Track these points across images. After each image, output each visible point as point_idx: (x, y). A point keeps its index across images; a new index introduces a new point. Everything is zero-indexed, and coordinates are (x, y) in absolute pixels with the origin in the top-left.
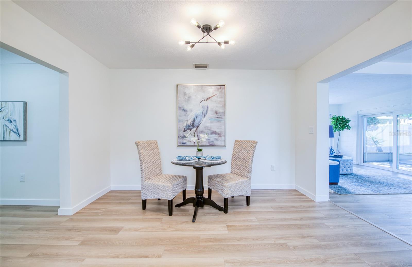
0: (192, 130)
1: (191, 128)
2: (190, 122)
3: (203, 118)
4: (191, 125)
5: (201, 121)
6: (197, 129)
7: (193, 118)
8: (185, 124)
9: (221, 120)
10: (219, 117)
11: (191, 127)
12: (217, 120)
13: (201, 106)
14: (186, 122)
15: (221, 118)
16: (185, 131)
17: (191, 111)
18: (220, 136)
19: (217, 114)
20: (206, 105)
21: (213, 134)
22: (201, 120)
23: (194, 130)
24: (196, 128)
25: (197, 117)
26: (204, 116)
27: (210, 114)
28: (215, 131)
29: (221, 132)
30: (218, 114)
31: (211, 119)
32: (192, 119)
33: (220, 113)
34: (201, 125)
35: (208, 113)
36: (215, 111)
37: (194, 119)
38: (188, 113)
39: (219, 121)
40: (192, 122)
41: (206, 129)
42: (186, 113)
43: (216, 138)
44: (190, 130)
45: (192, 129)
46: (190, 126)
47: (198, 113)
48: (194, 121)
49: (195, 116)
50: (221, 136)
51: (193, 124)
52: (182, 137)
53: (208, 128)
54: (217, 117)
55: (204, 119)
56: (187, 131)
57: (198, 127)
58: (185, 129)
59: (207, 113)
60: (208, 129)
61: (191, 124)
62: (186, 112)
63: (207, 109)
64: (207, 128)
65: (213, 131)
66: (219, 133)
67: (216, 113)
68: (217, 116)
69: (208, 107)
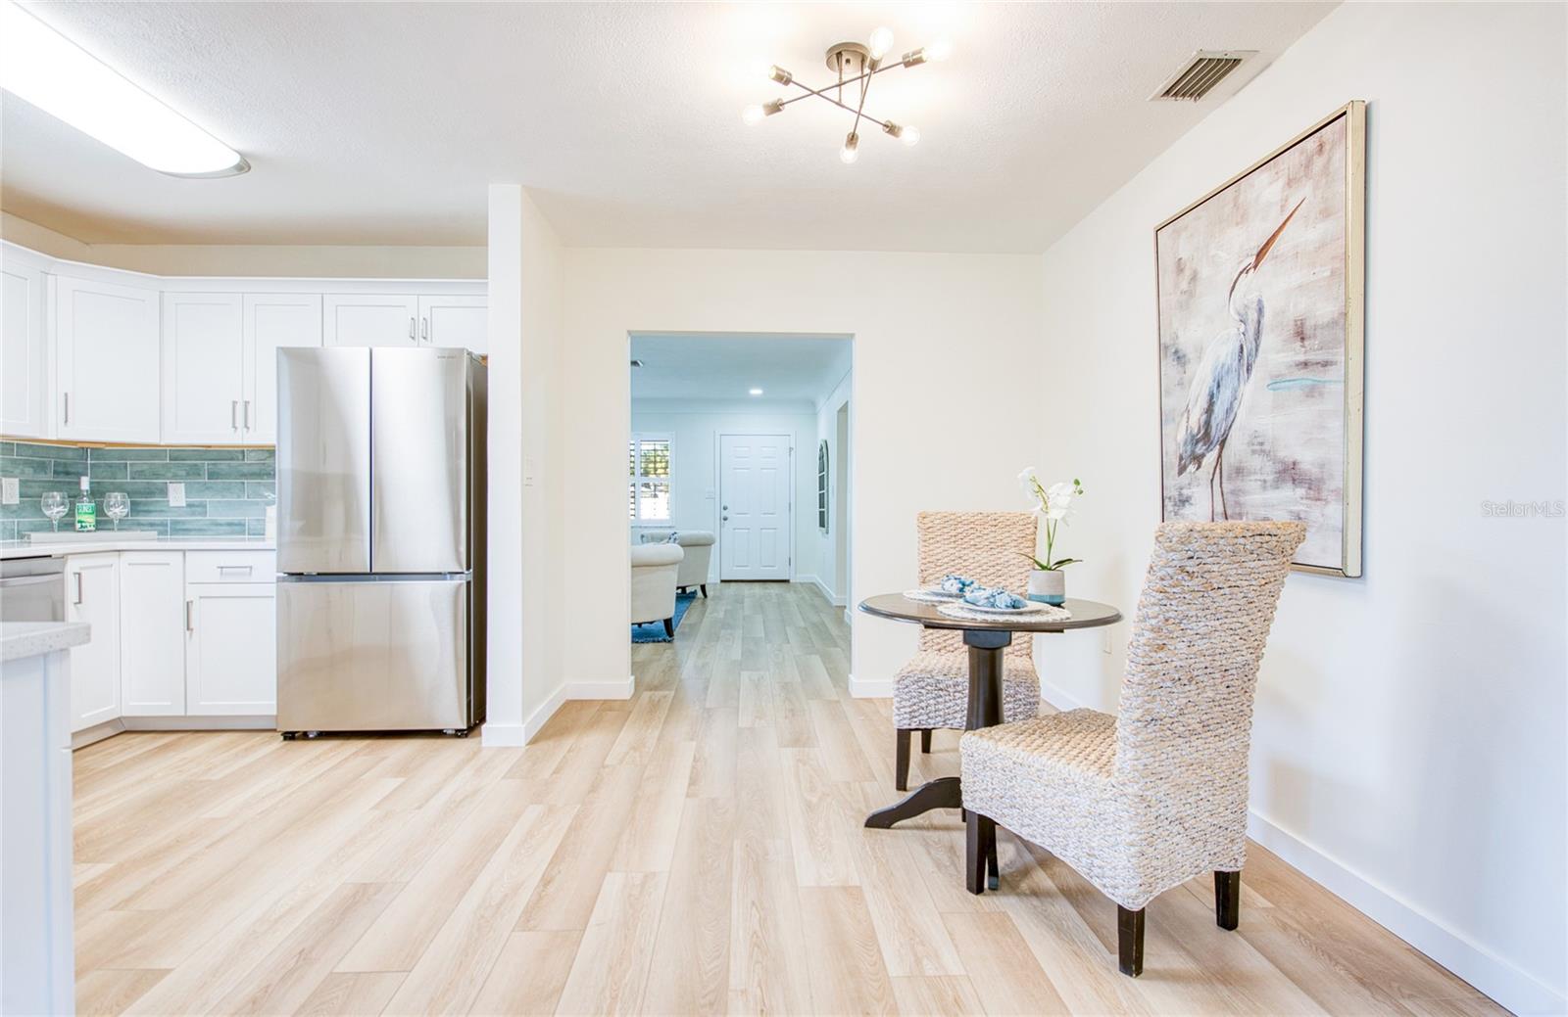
0: (1205, 461)
1: (1200, 449)
2: (1196, 417)
3: (1242, 384)
4: (1202, 432)
5: (1236, 405)
6: (1220, 456)
7: (1207, 392)
8: (1182, 436)
9: (1325, 382)
10: (1312, 357)
11: (1200, 445)
12: (1304, 382)
13: (1232, 312)
14: (1185, 419)
15: (1326, 364)
16: (1182, 470)
17: (1200, 351)
18: (1319, 500)
19: (1303, 339)
20: (1254, 297)
21: (1284, 480)
22: (1236, 399)
23: (1210, 459)
24: (1218, 447)
25: (1219, 386)
26: (1245, 369)
27: (1276, 353)
28: (1291, 460)
29: (1322, 466)
30: (1306, 343)
31: (1276, 382)
32: (1203, 403)
33: (1315, 328)
34: (1233, 427)
35: (1260, 349)
36: (1296, 321)
37: (1212, 396)
38: (1189, 368)
39: (1313, 392)
40: (1204, 417)
41: (1254, 452)
42: (1185, 372)
43: (1295, 508)
44: (1198, 459)
45: (1203, 456)
46: (1197, 442)
47: (1222, 360)
48: (1209, 411)
49: (1214, 381)
50: (1324, 495)
51: (1208, 423)
52: (1175, 505)
53: (1262, 444)
54: (1306, 364)
55: (1248, 390)
56: (1188, 470)
57: (1223, 443)
58: (1181, 458)
59: (1257, 350)
60: (1263, 451)
61: (1199, 432)
62: (1185, 364)
63: (1259, 322)
64: (1258, 448)
65: (1283, 462)
66: (1315, 472)
67: (1301, 336)
68: (1302, 358)
69: (1260, 311)
